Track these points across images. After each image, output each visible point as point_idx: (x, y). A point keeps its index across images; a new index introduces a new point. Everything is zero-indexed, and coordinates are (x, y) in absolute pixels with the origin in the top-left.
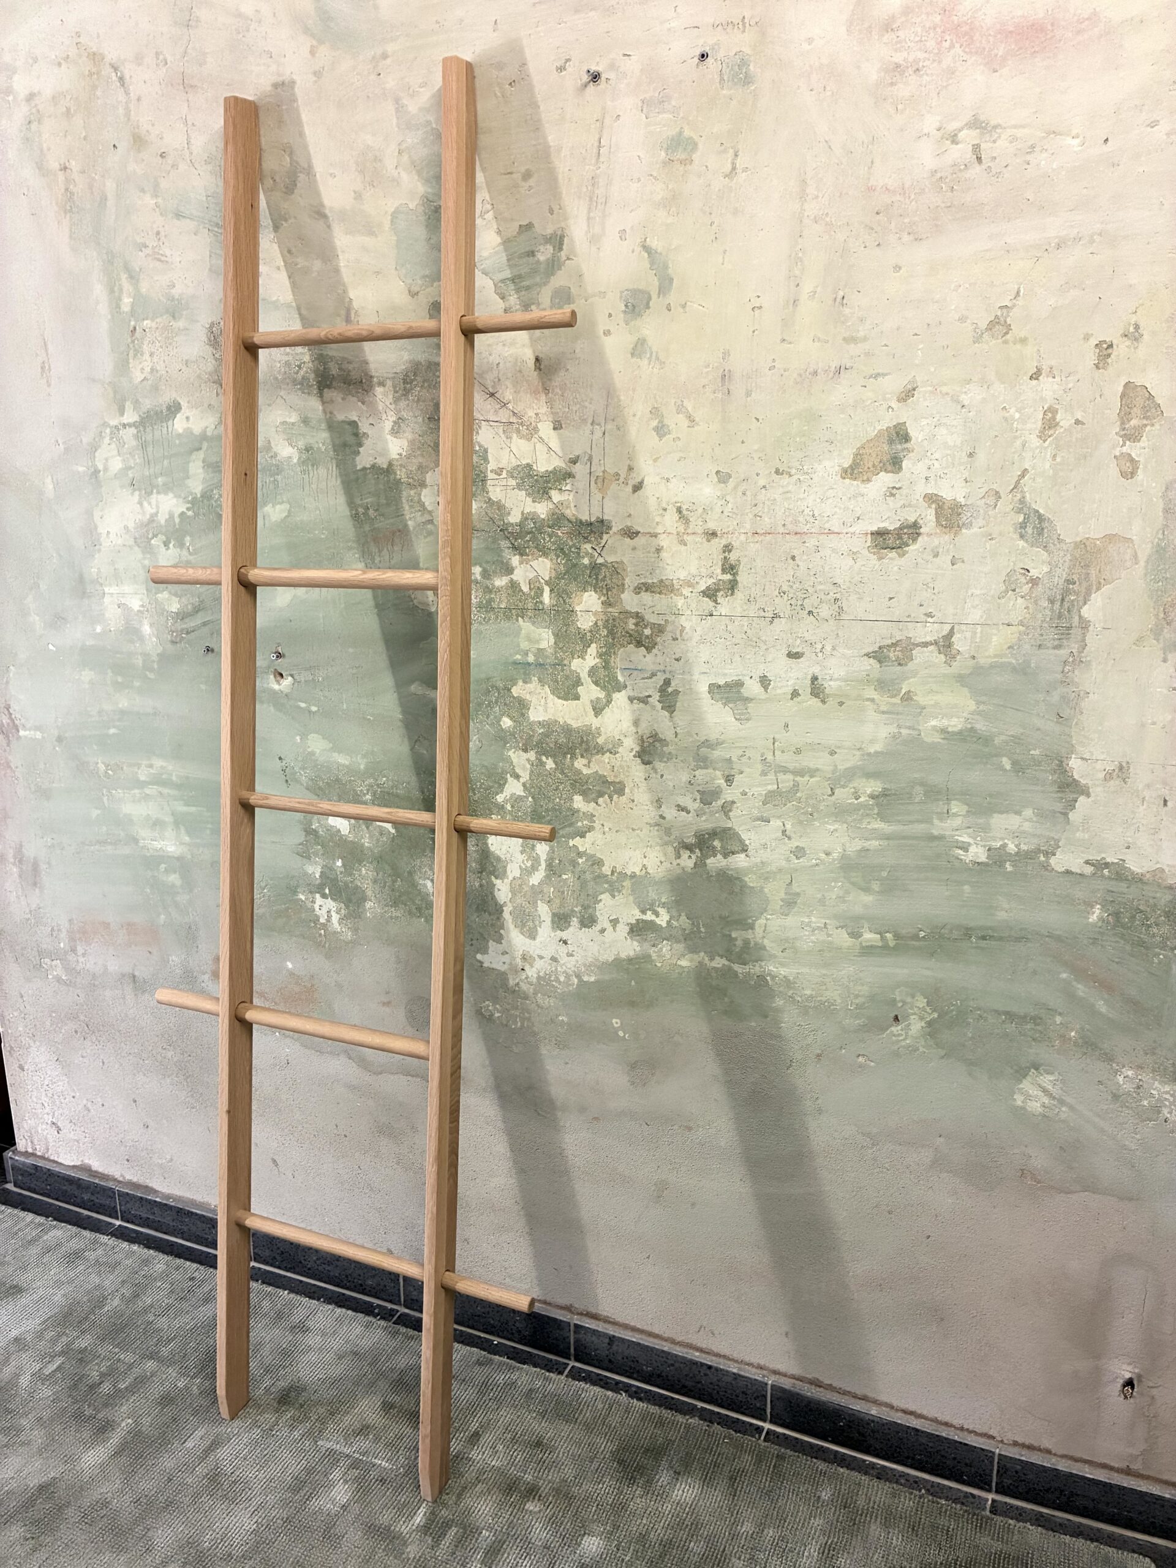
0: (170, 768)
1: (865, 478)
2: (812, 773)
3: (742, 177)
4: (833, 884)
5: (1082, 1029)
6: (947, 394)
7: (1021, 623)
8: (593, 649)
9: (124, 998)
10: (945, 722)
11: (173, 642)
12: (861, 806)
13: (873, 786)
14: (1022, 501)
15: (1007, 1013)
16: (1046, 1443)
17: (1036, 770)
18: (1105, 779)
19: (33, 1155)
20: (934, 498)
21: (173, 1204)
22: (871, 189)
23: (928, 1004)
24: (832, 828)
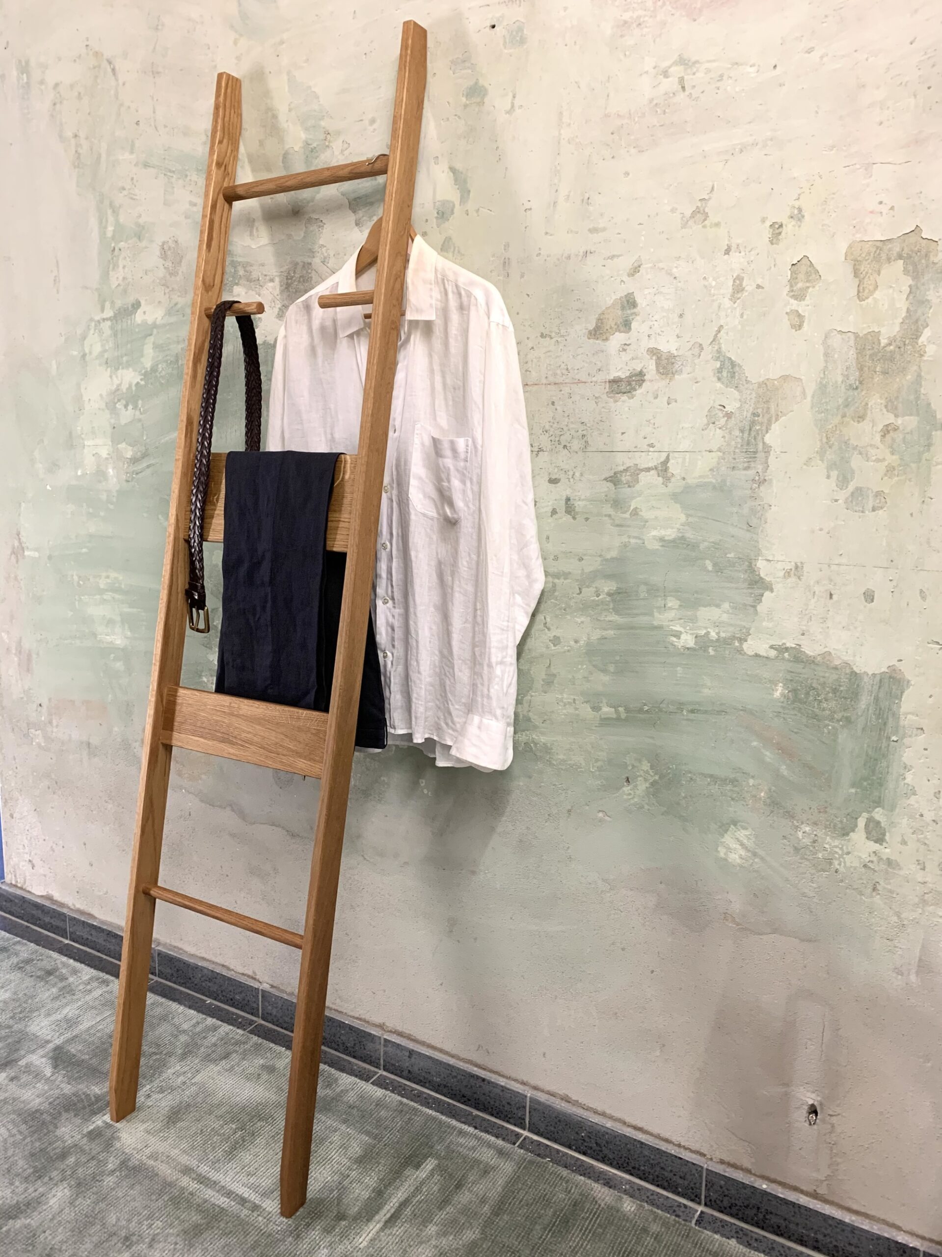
0: (121, 578)
1: (604, 338)
2: (566, 575)
3: (518, 111)
4: (580, 667)
5: (770, 790)
6: (663, 269)
7: (719, 450)
9: (81, 761)
10: (663, 533)
11: (127, 481)
12: (603, 602)
13: (609, 586)
14: (719, 351)
15: (711, 776)
16: (747, 1164)
17: (731, 571)
18: (785, 576)
19: (16, 886)
20: (655, 351)
21: (105, 927)
22: (607, 116)
23: (652, 768)
24: (579, 620)
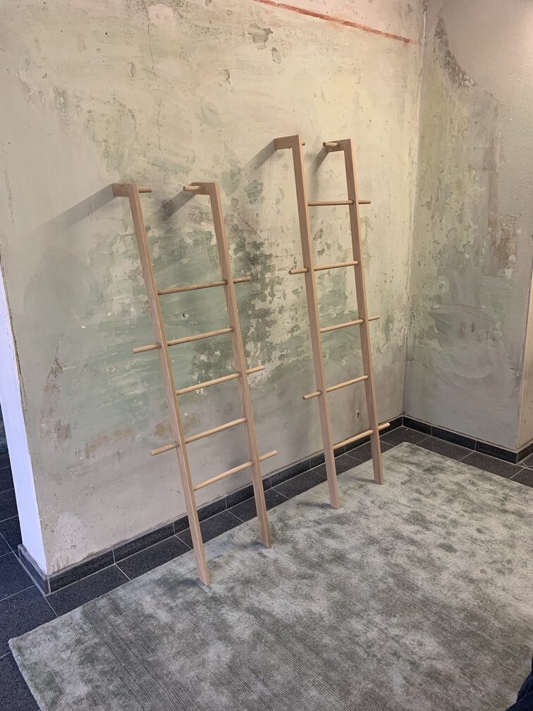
1: (316, 240)
6: (328, 222)
8: (269, 287)
10: (329, 289)
14: (338, 243)
15: (340, 347)
17: (341, 295)
20: (327, 243)
